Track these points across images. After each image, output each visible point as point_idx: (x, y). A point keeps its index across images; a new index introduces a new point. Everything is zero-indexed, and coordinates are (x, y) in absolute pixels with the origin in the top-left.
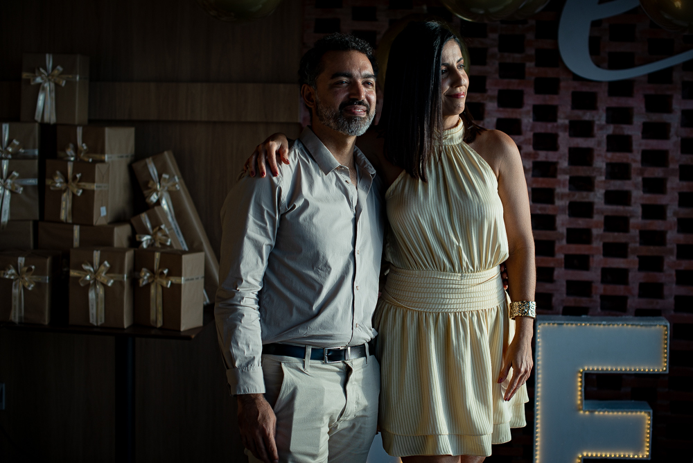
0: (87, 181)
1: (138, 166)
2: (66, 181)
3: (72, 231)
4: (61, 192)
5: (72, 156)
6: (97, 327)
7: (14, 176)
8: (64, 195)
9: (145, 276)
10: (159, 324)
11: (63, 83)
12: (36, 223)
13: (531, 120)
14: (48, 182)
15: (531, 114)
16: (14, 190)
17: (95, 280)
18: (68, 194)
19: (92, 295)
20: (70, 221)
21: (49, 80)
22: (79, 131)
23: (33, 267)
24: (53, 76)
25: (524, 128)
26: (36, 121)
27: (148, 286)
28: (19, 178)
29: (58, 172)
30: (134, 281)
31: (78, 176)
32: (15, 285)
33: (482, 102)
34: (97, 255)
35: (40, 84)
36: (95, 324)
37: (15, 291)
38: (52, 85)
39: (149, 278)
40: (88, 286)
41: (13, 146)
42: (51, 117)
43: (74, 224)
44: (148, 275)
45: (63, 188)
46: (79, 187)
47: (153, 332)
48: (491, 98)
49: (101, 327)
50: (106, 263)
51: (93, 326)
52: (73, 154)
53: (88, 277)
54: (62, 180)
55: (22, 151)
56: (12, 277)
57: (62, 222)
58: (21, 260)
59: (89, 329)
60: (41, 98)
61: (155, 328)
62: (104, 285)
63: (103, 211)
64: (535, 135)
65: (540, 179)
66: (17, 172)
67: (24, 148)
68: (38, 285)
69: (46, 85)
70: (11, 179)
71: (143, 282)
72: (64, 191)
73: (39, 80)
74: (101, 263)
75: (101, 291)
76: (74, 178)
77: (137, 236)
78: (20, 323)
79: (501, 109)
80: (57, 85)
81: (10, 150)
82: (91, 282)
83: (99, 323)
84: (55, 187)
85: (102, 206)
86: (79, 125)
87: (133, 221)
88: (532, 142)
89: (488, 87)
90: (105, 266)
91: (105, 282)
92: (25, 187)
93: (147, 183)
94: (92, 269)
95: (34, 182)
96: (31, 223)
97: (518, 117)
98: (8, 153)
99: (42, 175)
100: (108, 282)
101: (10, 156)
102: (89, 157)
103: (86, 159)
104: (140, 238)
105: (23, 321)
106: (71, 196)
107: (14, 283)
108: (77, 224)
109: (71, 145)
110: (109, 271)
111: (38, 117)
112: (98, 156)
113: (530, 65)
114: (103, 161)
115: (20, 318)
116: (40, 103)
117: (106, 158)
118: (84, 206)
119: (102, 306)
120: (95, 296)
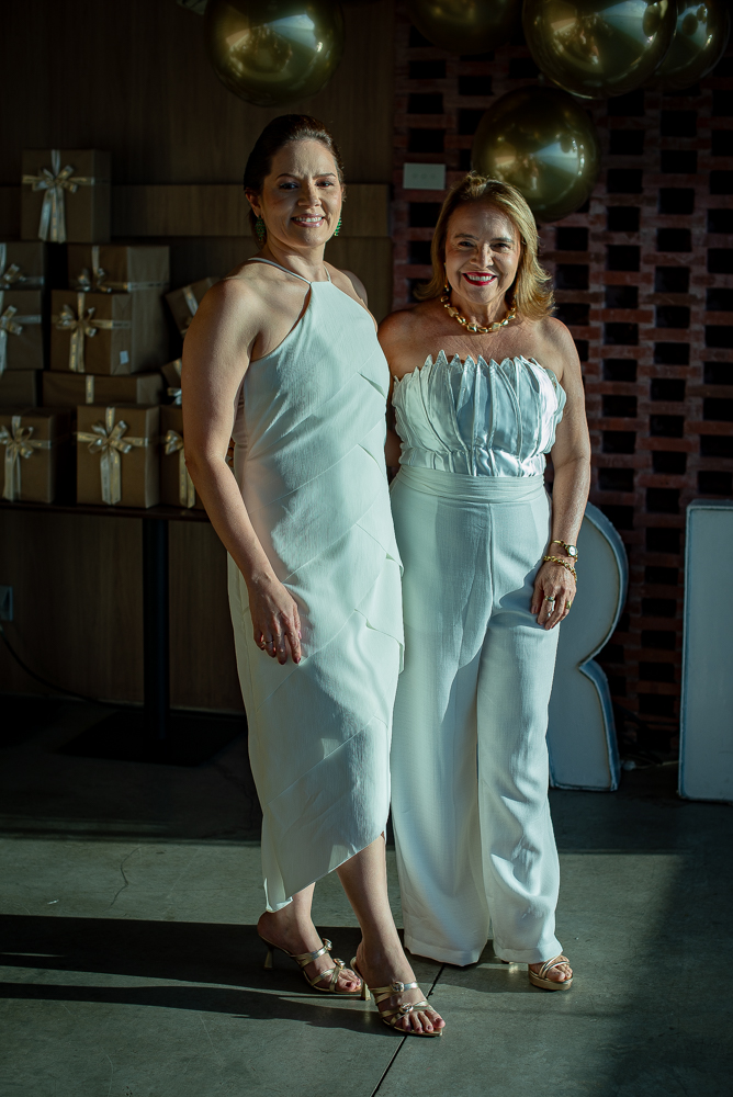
0: (101, 318)
1: (173, 297)
2: (76, 317)
3: (84, 384)
4: (70, 332)
5: (86, 285)
6: (112, 506)
7: (10, 312)
8: (75, 336)
9: (171, 439)
10: (191, 504)
11: (73, 188)
12: (39, 375)
13: (705, 231)
14: (54, 319)
15: (706, 221)
16: (11, 330)
17: (108, 445)
18: (79, 335)
19: (104, 466)
20: (82, 370)
21: (56, 186)
22: (95, 253)
23: (31, 429)
24: (61, 180)
25: (694, 241)
26: (40, 240)
27: (177, 453)
28: (16, 314)
29: (66, 307)
30: (158, 446)
31: (91, 311)
32: (9, 452)
33: (636, 205)
34: (110, 414)
35: (44, 191)
36: (109, 503)
37: (9, 461)
38: (60, 191)
39: (176, 443)
40: (99, 453)
41: (11, 273)
42: (58, 235)
43: (86, 374)
44: (175, 438)
45: (73, 328)
46: (92, 325)
47: (183, 513)
48: (650, 201)
49: (117, 506)
50: (121, 422)
51: (106, 506)
52: (88, 282)
53: (99, 442)
54: (70, 317)
55: (22, 279)
56: (5, 442)
57: (71, 372)
58: (16, 421)
59: (100, 509)
60: (46, 208)
61: (185, 508)
62: (120, 453)
63: (124, 357)
64: (711, 252)
65: (717, 313)
66: (14, 306)
67: (25, 275)
68: (37, 451)
69: (53, 191)
70: (7, 315)
71: (169, 449)
72: (74, 331)
73: (43, 185)
74: (116, 423)
75: (116, 461)
76: (86, 314)
77: (170, 390)
78: (16, 501)
79: (663, 216)
80: (66, 191)
81: (8, 278)
82: (104, 448)
83: (114, 502)
84: (61, 325)
85: (122, 350)
86: (96, 244)
87: (165, 369)
88: (706, 261)
89: (644, 185)
90: (120, 427)
91: (121, 448)
92: (25, 327)
93: (185, 319)
94: (104, 432)
95: (37, 319)
96: (32, 374)
97: (687, 227)
98: (6, 282)
99: (47, 311)
100: (124, 448)
101: (7, 286)
102: (107, 287)
103: (104, 289)
104: (173, 392)
105: (20, 498)
106: (82, 338)
107: (7, 449)
108: (91, 374)
109: (85, 271)
110: (125, 434)
111: (43, 235)
112: (117, 285)
113: (704, 153)
114: (125, 292)
115: (16, 494)
116: (45, 215)
117: (128, 286)
118: (97, 350)
119: (117, 479)
120: (110, 467)
